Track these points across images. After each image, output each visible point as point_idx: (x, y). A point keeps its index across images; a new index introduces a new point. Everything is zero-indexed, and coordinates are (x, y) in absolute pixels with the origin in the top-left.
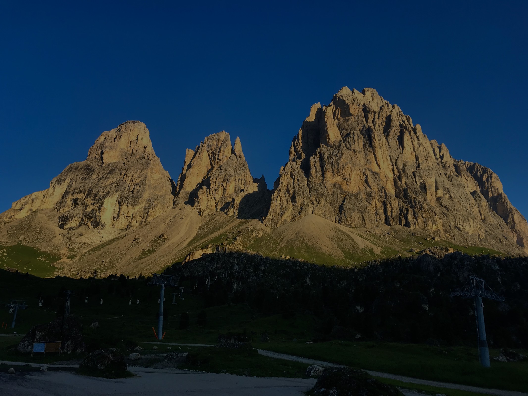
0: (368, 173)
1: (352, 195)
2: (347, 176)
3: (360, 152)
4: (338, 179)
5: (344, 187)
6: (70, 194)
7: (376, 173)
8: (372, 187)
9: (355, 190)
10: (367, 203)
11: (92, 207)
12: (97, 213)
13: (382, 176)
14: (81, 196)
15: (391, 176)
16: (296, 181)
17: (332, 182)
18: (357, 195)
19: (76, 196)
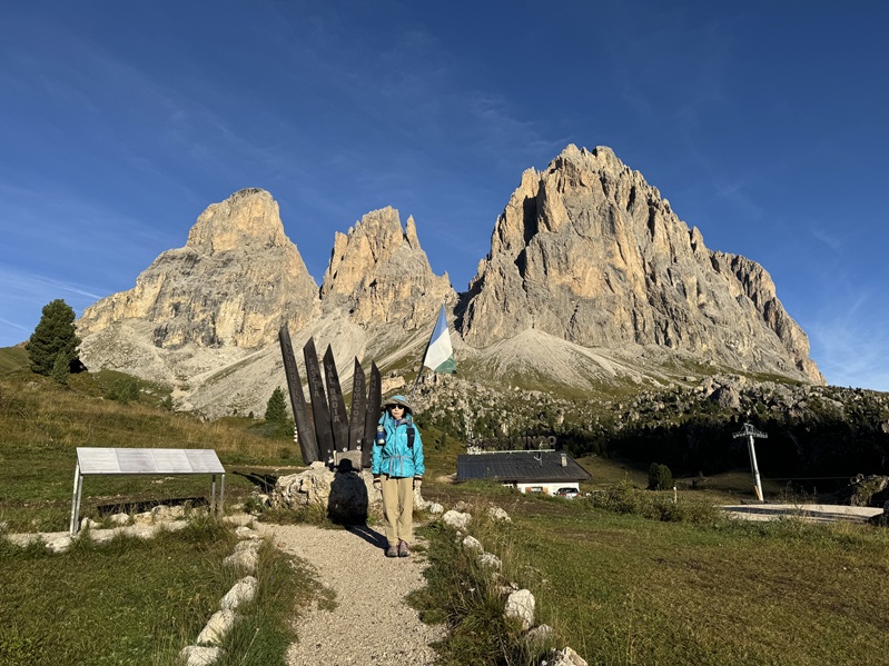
0: (609, 270)
1: (587, 302)
2: (580, 275)
3: (598, 240)
4: (568, 279)
5: (576, 290)
6: (168, 296)
7: (620, 271)
8: (615, 289)
9: (592, 295)
10: (608, 313)
11: (202, 316)
12: (211, 325)
13: (629, 274)
14: (183, 300)
15: (641, 274)
16: (507, 281)
17: (559, 283)
18: (594, 301)
19: (176, 300)
